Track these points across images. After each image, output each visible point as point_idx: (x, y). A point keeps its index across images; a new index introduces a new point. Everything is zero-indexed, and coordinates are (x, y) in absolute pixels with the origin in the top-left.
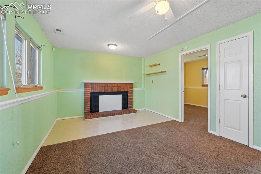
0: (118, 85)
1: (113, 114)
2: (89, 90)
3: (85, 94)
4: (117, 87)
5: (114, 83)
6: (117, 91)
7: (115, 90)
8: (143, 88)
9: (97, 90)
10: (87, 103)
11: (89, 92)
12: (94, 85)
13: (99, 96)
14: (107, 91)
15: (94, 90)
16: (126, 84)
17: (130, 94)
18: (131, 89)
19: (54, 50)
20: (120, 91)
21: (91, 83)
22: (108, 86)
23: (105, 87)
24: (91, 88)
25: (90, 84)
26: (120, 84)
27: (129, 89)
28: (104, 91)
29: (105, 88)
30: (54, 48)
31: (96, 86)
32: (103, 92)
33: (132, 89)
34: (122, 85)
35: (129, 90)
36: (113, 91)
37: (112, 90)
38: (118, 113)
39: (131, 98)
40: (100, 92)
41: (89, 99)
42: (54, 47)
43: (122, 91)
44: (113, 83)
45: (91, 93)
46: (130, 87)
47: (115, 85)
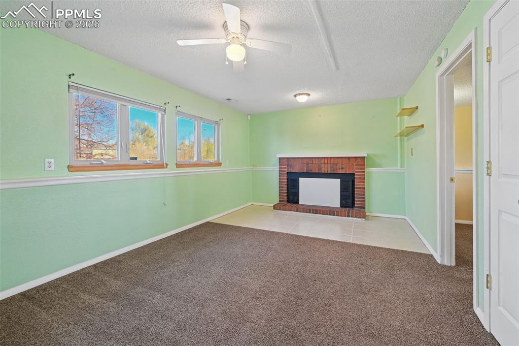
0: (332, 160)
1: (313, 210)
2: (285, 168)
3: (280, 174)
4: (329, 165)
5: (324, 158)
6: (329, 172)
7: (326, 169)
8: (399, 167)
9: (296, 170)
10: (282, 187)
11: (285, 171)
12: (291, 161)
13: (300, 179)
14: (311, 171)
15: (292, 169)
16: (349, 158)
17: (357, 179)
18: (361, 169)
19: (249, 118)
20: (335, 172)
21: (288, 158)
22: (314, 162)
23: (308, 164)
24: (288, 165)
25: (286, 159)
26: (336, 160)
27: (357, 169)
28: (307, 170)
29: (308, 167)
30: (249, 116)
31: (294, 163)
32: (305, 172)
33: (364, 169)
34: (340, 160)
35: (356, 172)
36: (322, 172)
37: (321, 169)
38: (323, 211)
39: (360, 188)
40: (300, 172)
41: (284, 182)
42: (249, 114)
43: (341, 171)
44: (322, 158)
45: (287, 173)
46: (356, 165)
47: (326, 161)
